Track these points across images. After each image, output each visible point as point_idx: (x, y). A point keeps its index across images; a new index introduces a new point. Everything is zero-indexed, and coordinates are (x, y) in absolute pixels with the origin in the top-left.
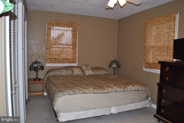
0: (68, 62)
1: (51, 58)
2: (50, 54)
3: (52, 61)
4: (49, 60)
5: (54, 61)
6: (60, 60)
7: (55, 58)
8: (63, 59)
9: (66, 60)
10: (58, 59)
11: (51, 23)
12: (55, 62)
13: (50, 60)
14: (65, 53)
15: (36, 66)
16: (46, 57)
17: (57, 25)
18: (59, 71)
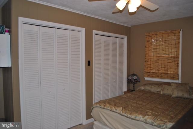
0: (167, 78)
1: (149, 71)
2: (148, 67)
3: (150, 75)
4: (147, 73)
5: (152, 74)
6: (158, 74)
7: (153, 72)
8: (162, 73)
9: (165, 75)
10: (156, 73)
11: (149, 35)
12: (153, 76)
13: (149, 73)
14: (164, 66)
15: (136, 78)
16: (145, 71)
17: (155, 36)
18: (151, 86)
